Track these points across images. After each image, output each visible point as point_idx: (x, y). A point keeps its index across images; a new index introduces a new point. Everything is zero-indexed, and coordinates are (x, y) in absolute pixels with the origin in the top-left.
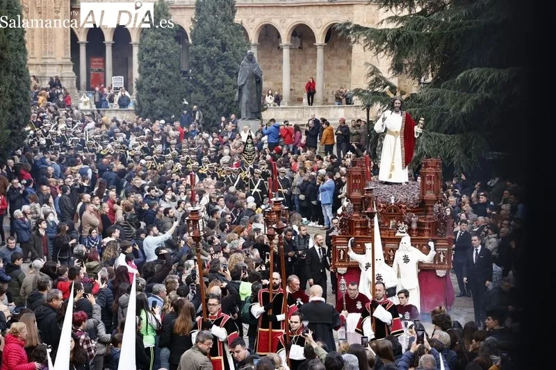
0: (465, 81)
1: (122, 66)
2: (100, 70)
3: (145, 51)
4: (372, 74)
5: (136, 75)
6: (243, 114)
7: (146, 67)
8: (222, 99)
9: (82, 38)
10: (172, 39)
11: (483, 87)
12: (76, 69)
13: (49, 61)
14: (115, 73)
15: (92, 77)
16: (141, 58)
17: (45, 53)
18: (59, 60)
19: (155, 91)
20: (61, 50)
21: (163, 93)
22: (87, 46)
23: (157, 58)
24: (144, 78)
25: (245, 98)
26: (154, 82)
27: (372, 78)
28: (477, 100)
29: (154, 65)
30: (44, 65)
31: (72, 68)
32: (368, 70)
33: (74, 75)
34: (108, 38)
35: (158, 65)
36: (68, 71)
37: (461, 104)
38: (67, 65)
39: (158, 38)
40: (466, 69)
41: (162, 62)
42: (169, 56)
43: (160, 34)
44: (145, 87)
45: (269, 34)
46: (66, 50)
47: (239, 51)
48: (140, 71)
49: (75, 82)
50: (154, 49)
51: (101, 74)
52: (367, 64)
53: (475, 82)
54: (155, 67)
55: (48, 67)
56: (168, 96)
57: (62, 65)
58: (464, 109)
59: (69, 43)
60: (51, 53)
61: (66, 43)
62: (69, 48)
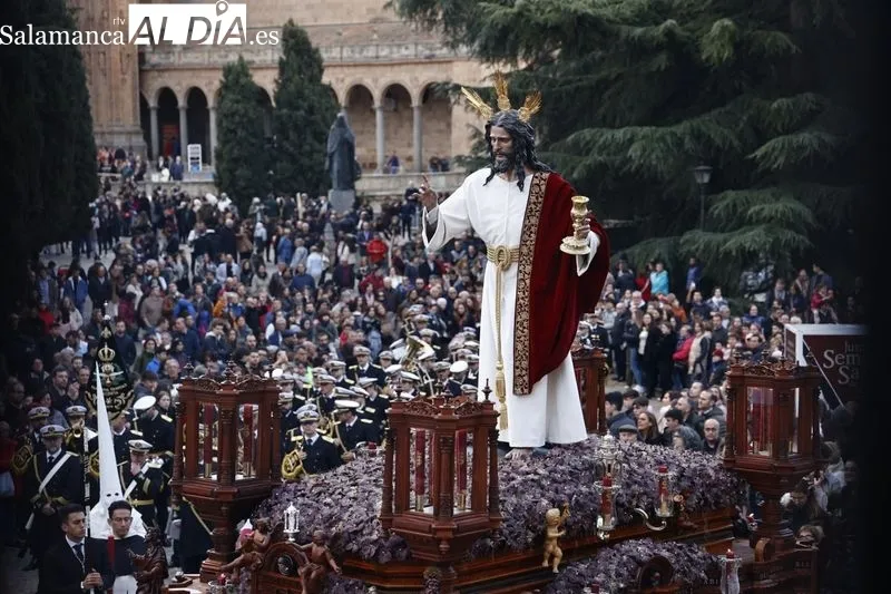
0: (576, 143)
1: (198, 135)
2: (173, 138)
4: (474, 136)
5: (214, 143)
6: (335, 184)
7: (225, 134)
8: (311, 168)
9: (152, 103)
10: (254, 103)
11: (595, 150)
12: (147, 138)
13: (116, 129)
14: (191, 141)
15: (165, 145)
16: (219, 124)
17: (111, 120)
18: (129, 128)
19: (236, 160)
20: (129, 116)
21: (245, 162)
22: (160, 112)
23: (238, 123)
24: (224, 146)
25: (335, 166)
26: (236, 151)
27: (475, 141)
28: (590, 165)
29: (234, 131)
30: (111, 133)
31: (142, 136)
32: (470, 131)
33: (144, 143)
34: (182, 102)
35: (239, 131)
36: (139, 141)
37: (573, 169)
38: (137, 133)
39: (238, 102)
40: (576, 130)
41: (242, 128)
42: (251, 121)
43: (239, 97)
44: (226, 157)
45: (359, 94)
46: (135, 120)
47: (328, 115)
48: (218, 138)
49: (146, 152)
50: (233, 114)
51: (175, 142)
52: (468, 125)
53: (587, 143)
54: (236, 133)
55: (115, 136)
56: (251, 165)
57: (130, 133)
58: (575, 175)
59: (138, 108)
60: (118, 120)
61: (134, 108)
62: (138, 114)
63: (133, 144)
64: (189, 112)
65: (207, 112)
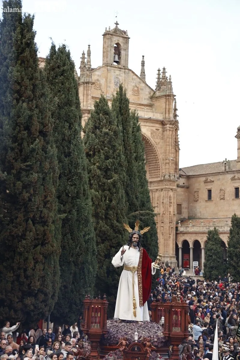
1: (197, 258)
2: (187, 260)
3: (207, 250)
5: (203, 260)
7: (208, 257)
9: (180, 246)
10: (219, 245)
12: (178, 259)
13: (166, 255)
14: (194, 260)
15: (184, 263)
16: (206, 253)
17: (164, 252)
18: (171, 255)
19: (212, 268)
20: (171, 251)
21: (216, 268)
22: (182, 249)
23: (213, 253)
24: (207, 262)
26: (212, 264)
29: (211, 256)
30: (164, 257)
31: (175, 258)
33: (176, 261)
34: (191, 246)
35: (213, 256)
36: (174, 260)
38: (174, 257)
39: (213, 245)
41: (215, 255)
42: (218, 253)
43: (214, 243)
44: (208, 266)
46: (173, 251)
48: (205, 259)
49: (177, 265)
50: (211, 250)
51: (188, 261)
54: (212, 257)
55: (166, 258)
56: (218, 270)
57: (171, 257)
59: (175, 248)
60: (167, 252)
61: (173, 247)
62: (175, 250)
63: (172, 262)
64: (194, 249)
65: (201, 250)
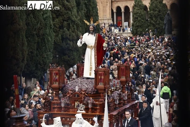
1: (127, 19)
2: (120, 20)
3: (134, 14)
5: (131, 21)
6: (166, 33)
7: (135, 19)
8: (159, 28)
9: (115, 11)
10: (143, 10)
12: (113, 21)
13: (105, 18)
14: (125, 21)
15: (118, 23)
16: (133, 16)
17: (103, 16)
18: (108, 18)
19: (138, 26)
20: (109, 15)
21: (140, 27)
22: (117, 13)
23: (138, 16)
24: (134, 23)
25: (166, 27)
26: (137, 24)
29: (137, 18)
30: (103, 20)
31: (112, 20)
34: (123, 10)
35: (139, 18)
38: (110, 19)
39: (138, 10)
41: (140, 17)
42: (142, 15)
43: (139, 8)
44: (135, 25)
46: (110, 15)
47: (164, 12)
48: (133, 20)
50: (137, 13)
51: (121, 21)
54: (138, 19)
55: (105, 20)
56: (142, 28)
57: (108, 19)
59: (111, 12)
60: (105, 16)
61: (110, 12)
62: (111, 14)
63: (109, 23)
64: (125, 13)
65: (130, 13)
